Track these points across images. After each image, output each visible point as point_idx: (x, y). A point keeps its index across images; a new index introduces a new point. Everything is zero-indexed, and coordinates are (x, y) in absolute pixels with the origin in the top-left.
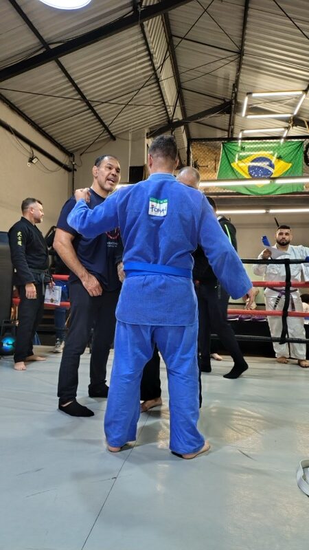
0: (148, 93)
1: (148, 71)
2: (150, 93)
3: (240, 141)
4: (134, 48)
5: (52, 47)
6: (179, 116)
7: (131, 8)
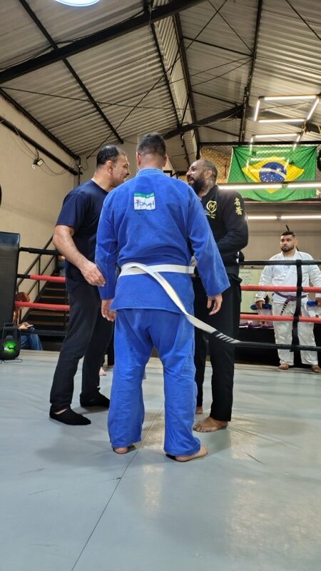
0: (157, 95)
1: (158, 73)
2: (160, 96)
3: (251, 146)
4: (145, 49)
5: (60, 46)
6: (188, 120)
7: (141, 8)
